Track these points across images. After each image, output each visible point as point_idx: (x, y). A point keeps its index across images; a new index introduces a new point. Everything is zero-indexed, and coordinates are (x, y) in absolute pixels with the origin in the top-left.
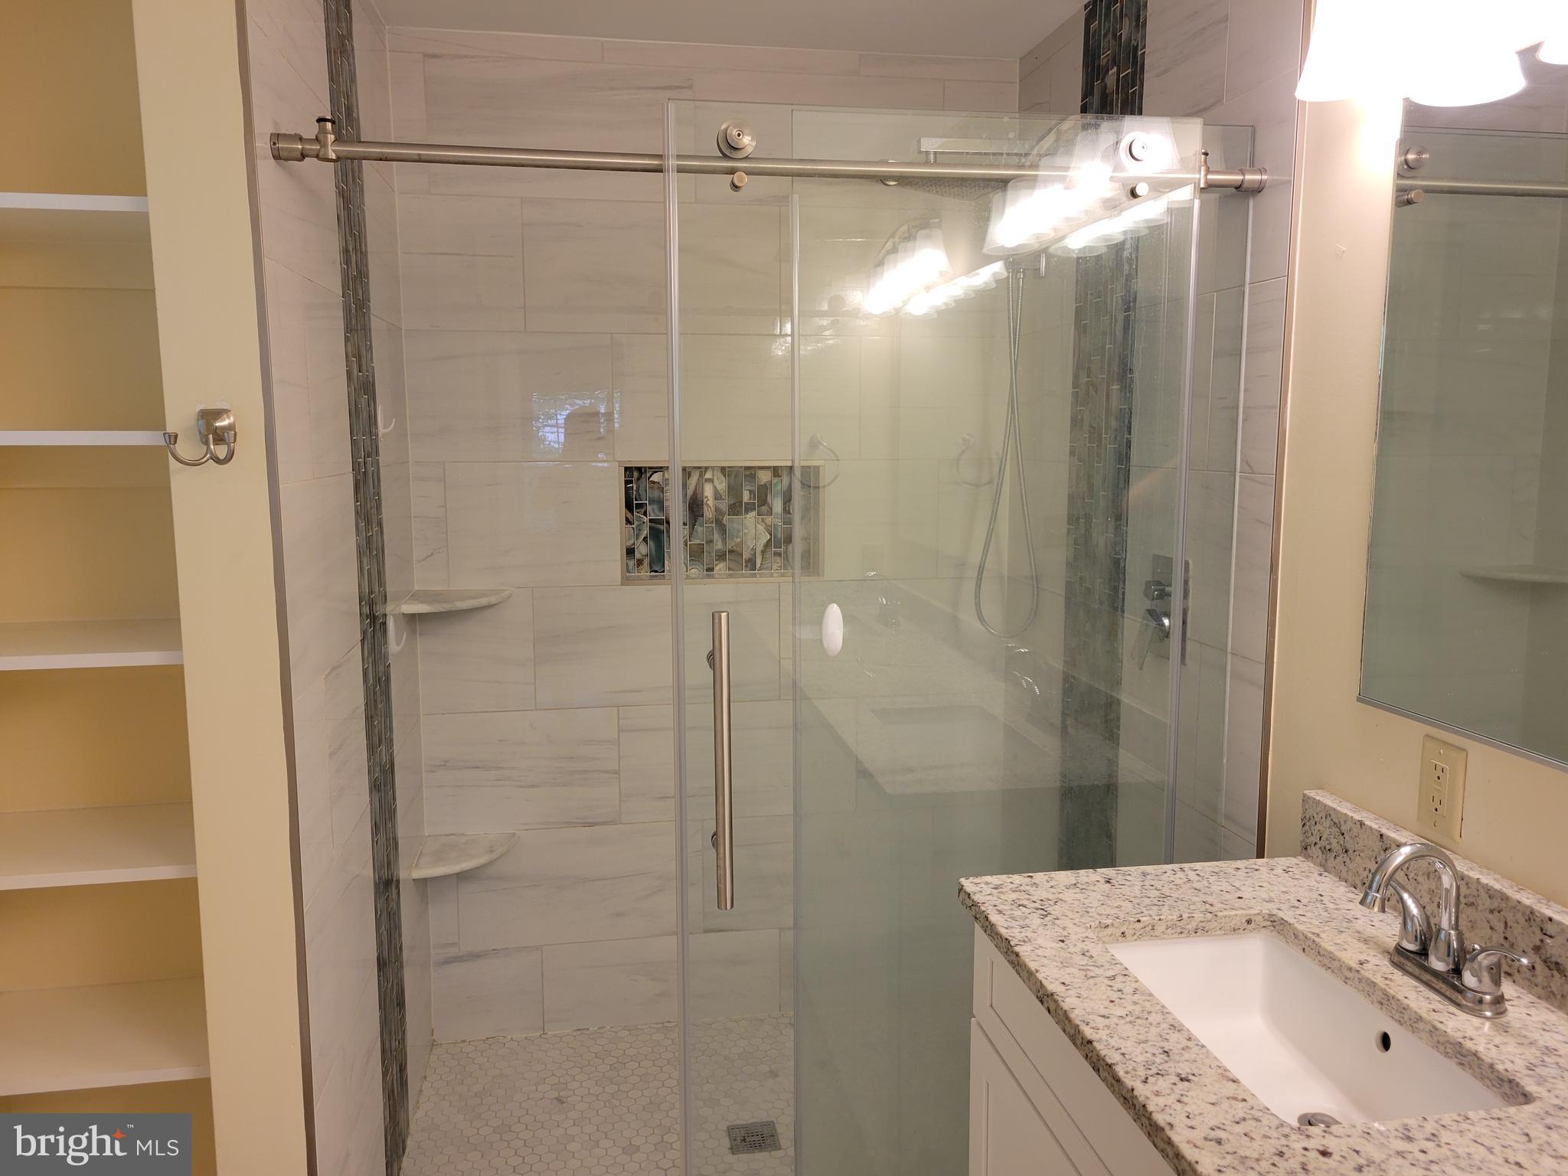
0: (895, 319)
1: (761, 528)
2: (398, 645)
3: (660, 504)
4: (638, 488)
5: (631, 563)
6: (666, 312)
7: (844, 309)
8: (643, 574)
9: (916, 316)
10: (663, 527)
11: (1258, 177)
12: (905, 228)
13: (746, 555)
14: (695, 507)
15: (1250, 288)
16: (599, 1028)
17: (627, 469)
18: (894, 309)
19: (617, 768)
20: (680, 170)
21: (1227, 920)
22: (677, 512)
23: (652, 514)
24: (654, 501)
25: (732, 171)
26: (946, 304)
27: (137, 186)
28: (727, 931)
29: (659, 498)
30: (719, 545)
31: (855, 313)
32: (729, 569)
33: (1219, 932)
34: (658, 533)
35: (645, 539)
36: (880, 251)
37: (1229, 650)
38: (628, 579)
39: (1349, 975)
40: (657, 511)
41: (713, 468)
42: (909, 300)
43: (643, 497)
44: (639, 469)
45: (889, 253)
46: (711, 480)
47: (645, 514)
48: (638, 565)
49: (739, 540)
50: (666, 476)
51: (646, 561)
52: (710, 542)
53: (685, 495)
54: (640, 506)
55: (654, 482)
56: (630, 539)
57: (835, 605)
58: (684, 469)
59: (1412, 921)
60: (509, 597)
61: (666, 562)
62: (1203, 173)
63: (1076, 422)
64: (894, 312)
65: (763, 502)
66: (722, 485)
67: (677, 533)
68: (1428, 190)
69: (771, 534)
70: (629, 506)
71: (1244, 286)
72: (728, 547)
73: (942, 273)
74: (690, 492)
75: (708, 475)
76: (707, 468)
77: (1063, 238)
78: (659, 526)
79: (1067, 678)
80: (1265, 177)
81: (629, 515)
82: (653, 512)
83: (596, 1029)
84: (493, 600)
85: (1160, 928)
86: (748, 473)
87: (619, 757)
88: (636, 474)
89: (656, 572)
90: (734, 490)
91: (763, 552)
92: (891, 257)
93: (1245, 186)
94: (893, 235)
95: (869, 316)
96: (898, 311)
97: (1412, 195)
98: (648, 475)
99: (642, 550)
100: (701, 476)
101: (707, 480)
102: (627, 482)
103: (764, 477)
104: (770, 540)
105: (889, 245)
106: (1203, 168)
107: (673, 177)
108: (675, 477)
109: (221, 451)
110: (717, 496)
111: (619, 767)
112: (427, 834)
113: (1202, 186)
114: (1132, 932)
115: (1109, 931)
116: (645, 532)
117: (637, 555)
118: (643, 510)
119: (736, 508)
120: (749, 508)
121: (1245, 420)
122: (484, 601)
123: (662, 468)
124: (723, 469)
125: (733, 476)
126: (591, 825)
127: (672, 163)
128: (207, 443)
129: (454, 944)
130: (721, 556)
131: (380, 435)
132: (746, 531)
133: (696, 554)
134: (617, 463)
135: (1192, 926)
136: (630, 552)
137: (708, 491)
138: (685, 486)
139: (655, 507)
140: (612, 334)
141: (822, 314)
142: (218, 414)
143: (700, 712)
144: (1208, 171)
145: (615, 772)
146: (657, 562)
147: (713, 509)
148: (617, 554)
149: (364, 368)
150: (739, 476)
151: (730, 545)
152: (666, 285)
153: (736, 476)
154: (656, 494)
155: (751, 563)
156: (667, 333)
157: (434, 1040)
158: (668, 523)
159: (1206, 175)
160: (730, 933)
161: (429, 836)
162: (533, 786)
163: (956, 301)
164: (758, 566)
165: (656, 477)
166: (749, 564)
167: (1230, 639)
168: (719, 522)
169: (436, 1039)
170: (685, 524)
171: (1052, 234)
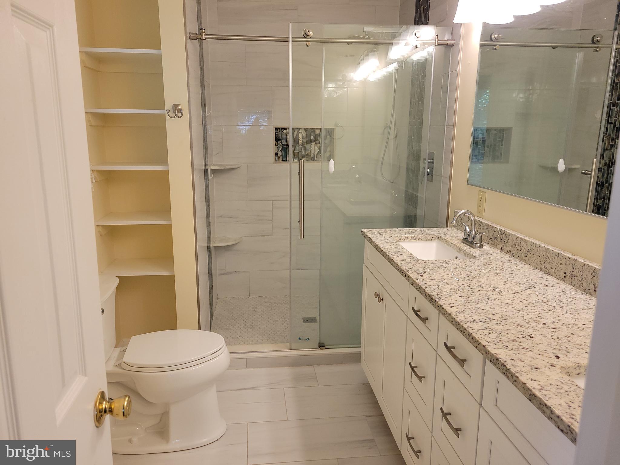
0: (365, 82)
1: (316, 147)
2: (211, 177)
3: (286, 140)
4: (279, 135)
5: (277, 158)
6: (289, 80)
7: (346, 79)
8: (280, 161)
9: (371, 81)
10: (286, 147)
11: (452, 42)
12: (366, 52)
13: (312, 156)
14: (296, 141)
15: (450, 73)
16: (266, 296)
17: (276, 129)
18: (364, 79)
19: (272, 219)
20: (293, 41)
21: (427, 237)
22: (291, 142)
23: (283, 143)
24: (284, 139)
25: (307, 41)
26: (381, 77)
27: (159, 48)
28: (305, 269)
29: (285, 138)
30: (303, 153)
31: (351, 80)
32: (306, 160)
33: (425, 240)
34: (285, 149)
35: (281, 150)
36: (359, 59)
37: (442, 176)
38: (276, 162)
39: (451, 245)
40: (285, 142)
41: (302, 128)
42: (369, 75)
43: (281, 137)
44: (279, 128)
45: (361, 60)
46: (301, 132)
47: (281, 143)
48: (279, 158)
49: (309, 151)
50: (288, 131)
51: (281, 157)
52: (301, 152)
53: (293, 137)
54: (280, 140)
55: (284, 133)
56: (276, 150)
57: (332, 160)
58: (293, 129)
59: (467, 232)
60: (241, 166)
61: (287, 158)
62: (436, 41)
63: (410, 113)
64: (364, 80)
65: (317, 139)
66: (304, 134)
67: (291, 149)
68: (501, 45)
69: (319, 150)
70: (276, 140)
71: (449, 73)
72: (306, 153)
73: (378, 67)
74: (295, 136)
75: (300, 131)
76: (300, 129)
77: (410, 56)
78: (285, 146)
79: (406, 191)
80: (454, 42)
81: (276, 143)
82: (283, 142)
83: (265, 296)
84: (237, 166)
85: (410, 238)
86: (313, 130)
87: (272, 216)
88: (278, 130)
89: (284, 160)
90: (308, 136)
91: (317, 155)
92: (362, 61)
93: (449, 44)
94: (363, 54)
95: (356, 81)
96: (365, 80)
97: (496, 47)
98: (282, 131)
99: (280, 154)
100: (298, 131)
101: (300, 132)
102: (276, 133)
103: (317, 132)
104: (319, 151)
105: (362, 57)
106: (437, 40)
107: (291, 43)
108: (291, 131)
109: (179, 115)
110: (303, 138)
111: (272, 218)
112: (216, 236)
113: (436, 44)
114: (402, 239)
115: (396, 238)
116: (281, 148)
117: (279, 155)
118: (280, 142)
119: (309, 142)
120: (313, 141)
121: (448, 111)
122: (234, 167)
123: (286, 128)
124: (305, 129)
125: (308, 131)
126: (264, 236)
127: (291, 39)
128: (175, 113)
129: (224, 269)
130: (304, 156)
131: (207, 115)
132: (312, 148)
133: (296, 156)
134: (273, 127)
135: (418, 238)
136: (276, 154)
137: (300, 136)
138: (293, 134)
139: (284, 140)
140: (272, 86)
141: (340, 81)
142: (178, 105)
143: (296, 203)
144: (438, 40)
145: (271, 220)
146: (284, 158)
147: (302, 141)
148: (273, 154)
149: (204, 96)
150: (310, 131)
151: (307, 153)
152: (288, 71)
153: (309, 132)
154: (285, 136)
155: (313, 159)
156: (289, 87)
157: (218, 297)
158: (288, 146)
159: (437, 41)
160: (305, 270)
161: (217, 237)
162: (247, 224)
163: (384, 76)
164: (315, 159)
165: (285, 131)
166: (312, 159)
167: (442, 173)
168: (303, 145)
169: (219, 296)
170: (293, 146)
171: (406, 56)
